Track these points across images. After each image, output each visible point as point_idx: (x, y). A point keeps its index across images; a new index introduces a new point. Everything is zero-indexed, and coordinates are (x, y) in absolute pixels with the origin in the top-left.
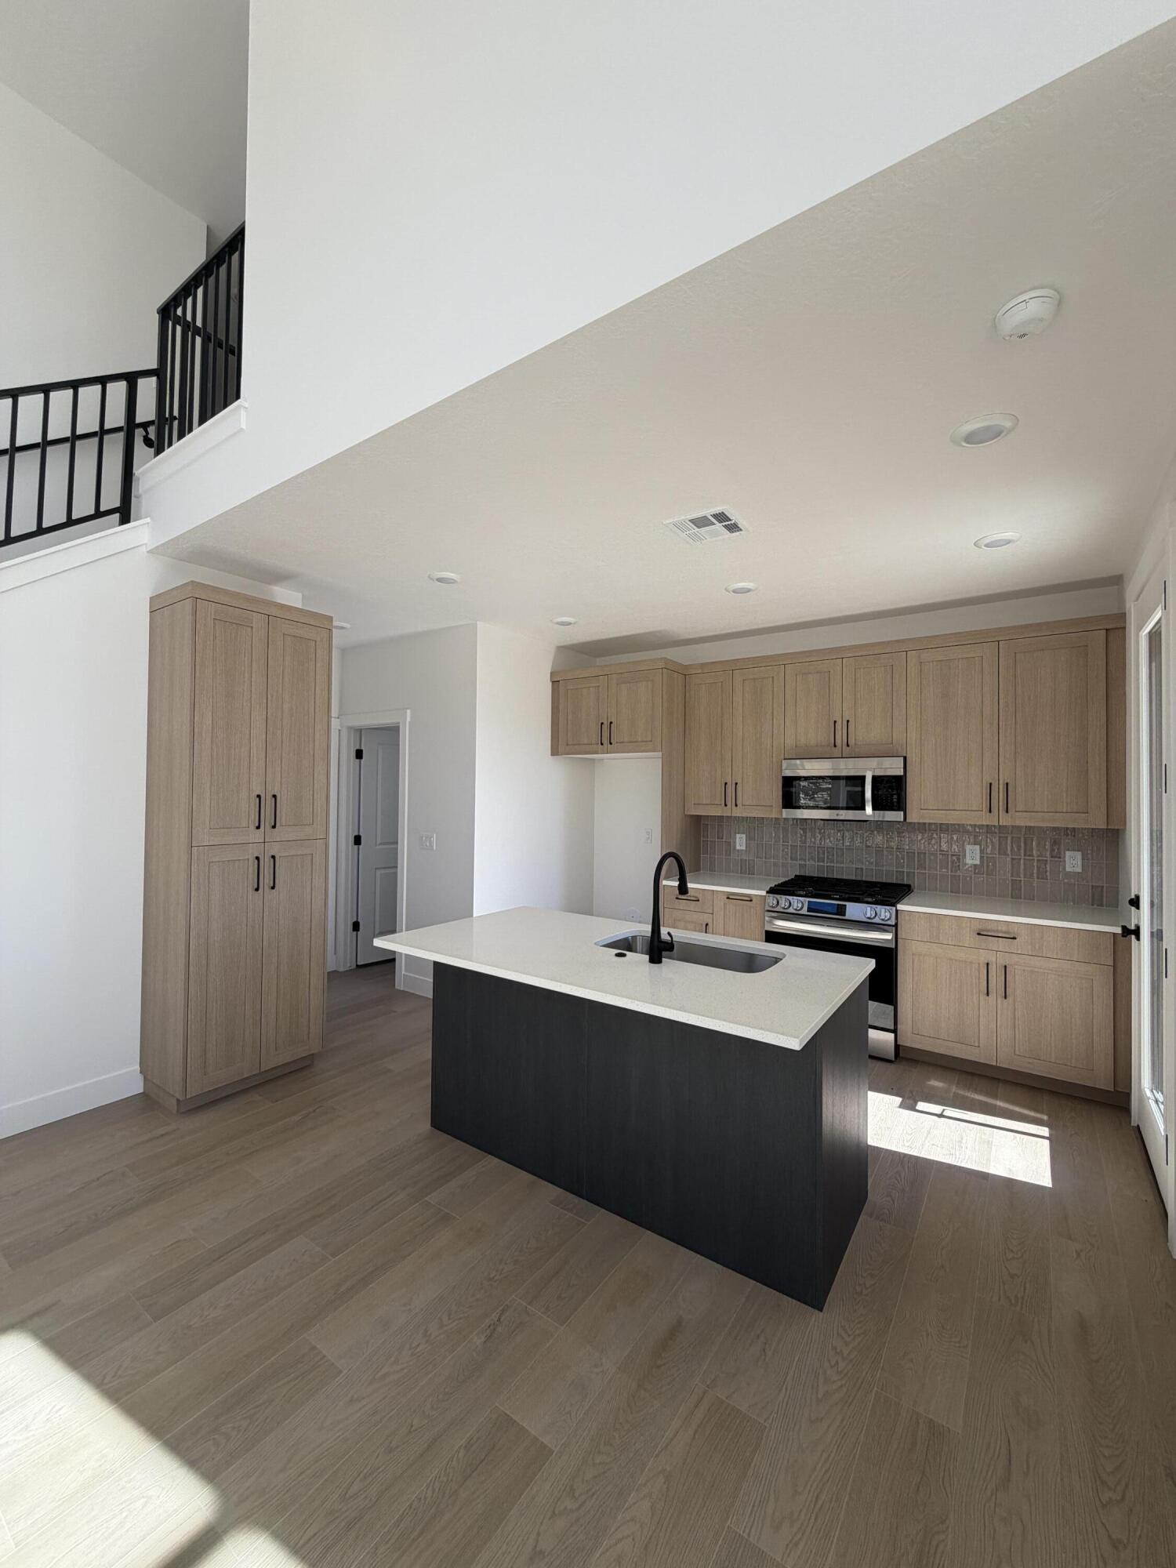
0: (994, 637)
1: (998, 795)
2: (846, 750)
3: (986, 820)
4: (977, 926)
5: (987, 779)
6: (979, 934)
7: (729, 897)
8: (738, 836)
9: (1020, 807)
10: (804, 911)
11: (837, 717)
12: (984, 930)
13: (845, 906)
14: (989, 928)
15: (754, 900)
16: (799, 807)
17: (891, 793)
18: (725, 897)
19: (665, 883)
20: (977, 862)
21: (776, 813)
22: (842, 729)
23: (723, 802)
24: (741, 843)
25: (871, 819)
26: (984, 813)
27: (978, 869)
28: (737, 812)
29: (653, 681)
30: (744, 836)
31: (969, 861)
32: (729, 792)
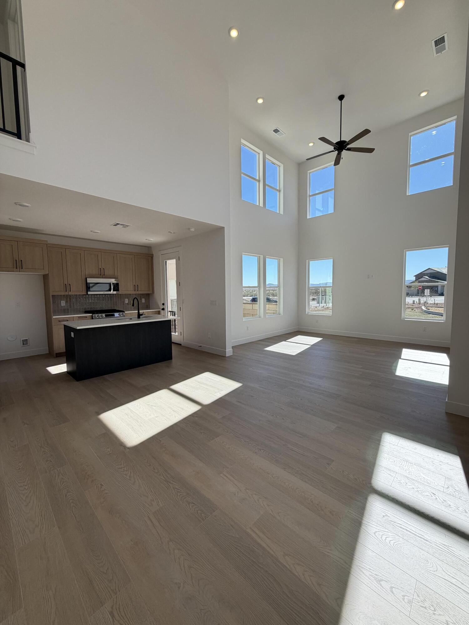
0: (134, 254)
1: (136, 287)
2: (103, 276)
3: (134, 293)
5: (134, 284)
7: (79, 317)
9: (140, 290)
10: (105, 317)
11: (100, 267)
15: (87, 317)
19: (54, 317)
20: (127, 302)
21: (84, 293)
22: (102, 271)
23: (65, 290)
24: (63, 303)
25: (112, 293)
26: (134, 291)
27: (128, 304)
28: (70, 293)
29: (42, 248)
30: (64, 301)
31: (126, 302)
32: (67, 287)
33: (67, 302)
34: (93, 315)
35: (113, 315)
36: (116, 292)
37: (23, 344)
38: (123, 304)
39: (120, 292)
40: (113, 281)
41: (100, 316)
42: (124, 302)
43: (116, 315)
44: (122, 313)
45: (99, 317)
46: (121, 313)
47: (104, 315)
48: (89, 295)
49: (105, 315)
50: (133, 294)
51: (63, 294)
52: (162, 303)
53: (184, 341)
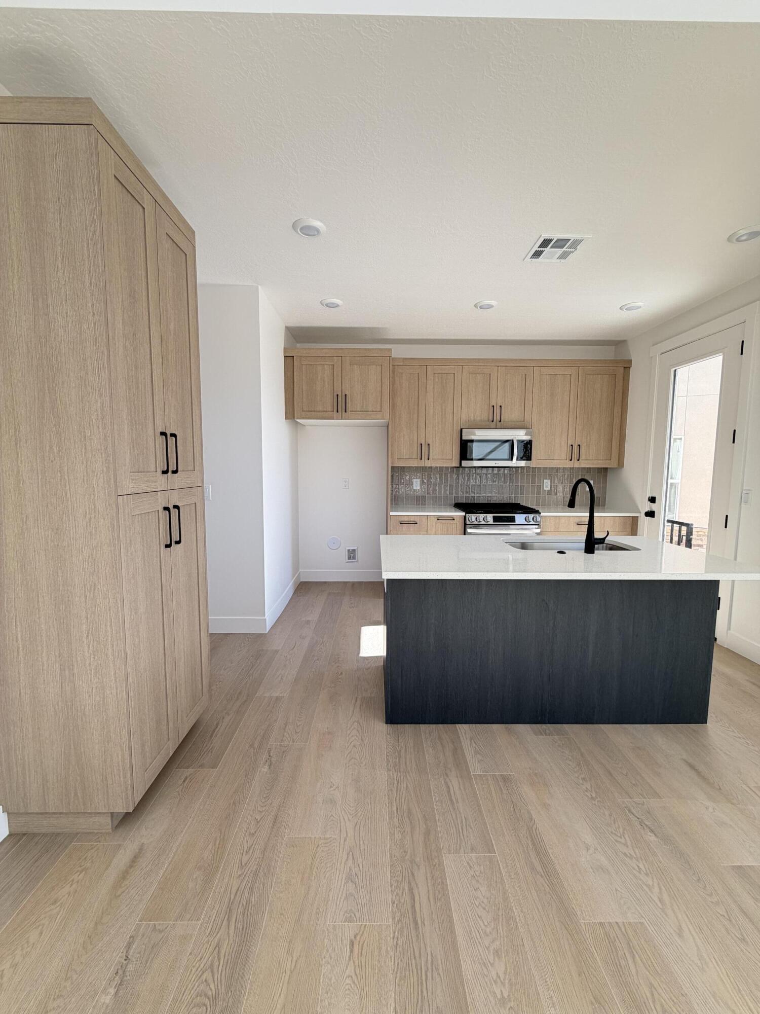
0: (577, 364)
1: (575, 451)
2: (499, 424)
3: (569, 465)
4: (577, 520)
5: (570, 443)
6: (578, 524)
7: (439, 519)
8: (414, 480)
9: (583, 459)
10: (491, 522)
11: (493, 403)
12: (580, 522)
13: (514, 516)
14: (583, 520)
15: (455, 519)
16: (472, 460)
17: (527, 450)
18: (436, 519)
19: (392, 514)
20: (549, 489)
21: (455, 463)
22: (497, 411)
23: (419, 457)
24: (417, 485)
25: (514, 465)
26: (568, 462)
27: (549, 492)
28: (429, 464)
29: (381, 365)
30: (419, 480)
31: (545, 488)
32: (423, 450)
33: (422, 482)
34: (467, 515)
35: (512, 520)
36: (524, 462)
37: (349, 558)
38: (538, 493)
39: (533, 463)
40: (521, 435)
41: (481, 519)
42: (539, 487)
43: (520, 518)
44: (533, 515)
45: (480, 522)
46: (531, 516)
47: (490, 517)
48: (465, 468)
49: (493, 517)
50: (564, 469)
51: (415, 464)
52: (649, 495)
53: (731, 632)
